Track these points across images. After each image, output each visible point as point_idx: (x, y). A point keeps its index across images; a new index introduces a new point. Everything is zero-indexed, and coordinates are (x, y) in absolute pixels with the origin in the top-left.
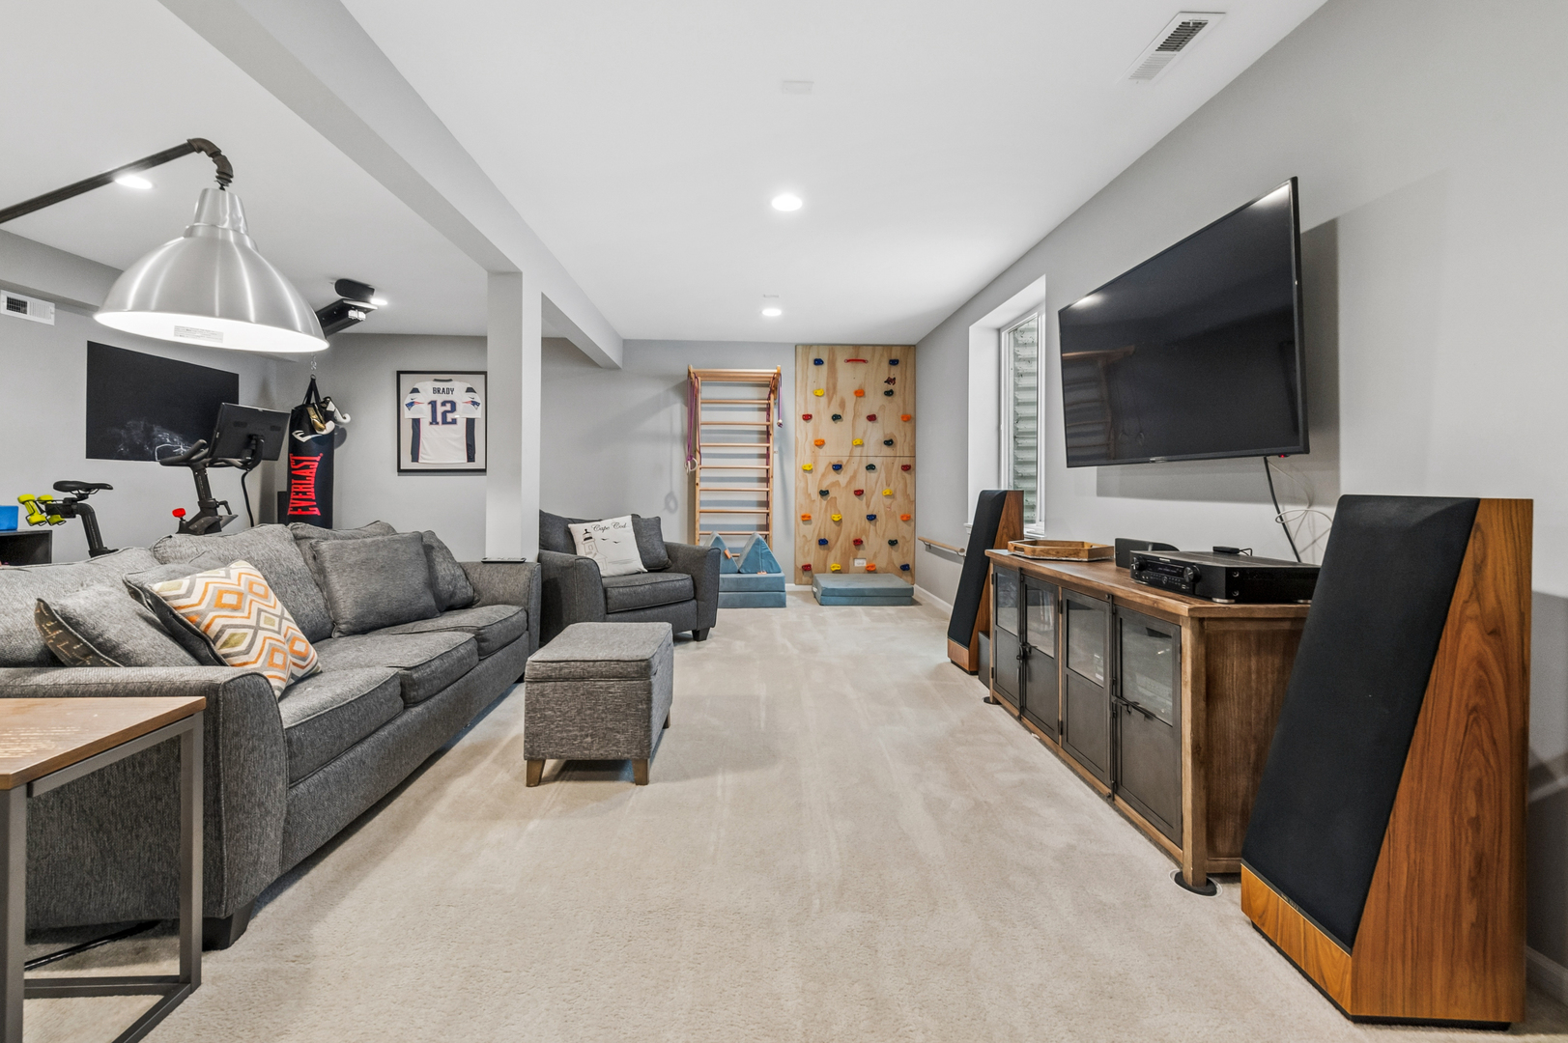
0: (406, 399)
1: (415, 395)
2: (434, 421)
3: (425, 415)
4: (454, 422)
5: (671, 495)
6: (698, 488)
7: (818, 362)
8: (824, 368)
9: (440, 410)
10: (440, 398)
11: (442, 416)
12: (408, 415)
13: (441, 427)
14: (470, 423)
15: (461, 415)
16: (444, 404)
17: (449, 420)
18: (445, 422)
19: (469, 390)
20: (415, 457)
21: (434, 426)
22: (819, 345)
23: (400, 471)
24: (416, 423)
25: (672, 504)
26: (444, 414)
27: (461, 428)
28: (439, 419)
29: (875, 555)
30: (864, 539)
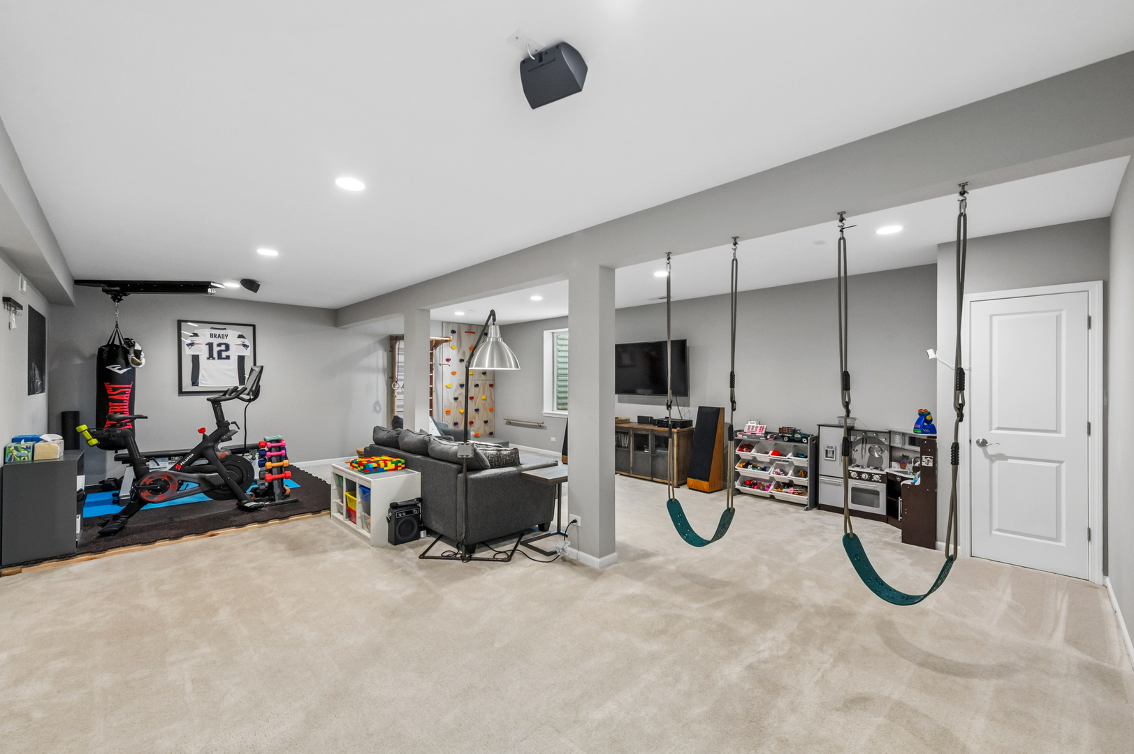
0: (186, 341)
1: (195, 338)
2: (211, 356)
3: (203, 352)
4: (228, 357)
5: (377, 403)
6: (396, 398)
7: (453, 332)
8: (456, 335)
9: (216, 349)
10: (215, 341)
11: (219, 352)
12: (188, 352)
13: (217, 362)
14: (241, 360)
15: (234, 352)
16: (219, 345)
17: (224, 356)
18: (220, 357)
19: (240, 336)
20: (195, 381)
21: (211, 361)
22: (453, 323)
23: (181, 392)
24: (196, 359)
25: (378, 408)
26: (220, 353)
27: (234, 362)
28: (215, 355)
29: (478, 429)
30: (473, 421)
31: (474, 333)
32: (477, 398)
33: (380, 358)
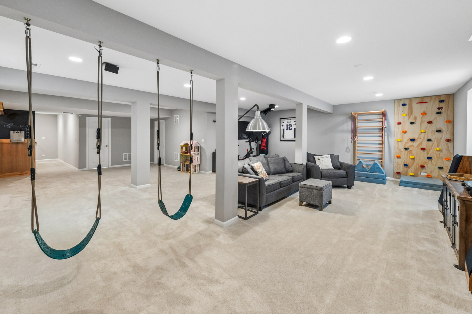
0: (282, 125)
1: (283, 123)
2: (287, 129)
3: (285, 127)
4: (291, 129)
5: (348, 148)
6: (356, 146)
7: (404, 105)
8: (407, 107)
9: (288, 126)
10: (288, 124)
11: (289, 128)
12: (282, 128)
13: (289, 130)
14: (295, 129)
15: (293, 127)
16: (289, 125)
18: (289, 129)
19: (295, 122)
20: (283, 137)
21: (287, 130)
22: (404, 99)
23: (281, 140)
24: (284, 130)
25: (348, 150)
26: (289, 127)
27: (293, 129)
28: (288, 129)
29: (431, 172)
30: (425, 165)
31: (426, 102)
32: (430, 149)
33: (349, 125)
